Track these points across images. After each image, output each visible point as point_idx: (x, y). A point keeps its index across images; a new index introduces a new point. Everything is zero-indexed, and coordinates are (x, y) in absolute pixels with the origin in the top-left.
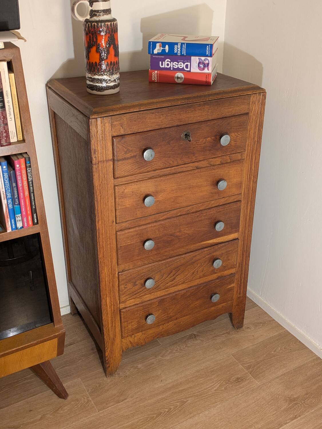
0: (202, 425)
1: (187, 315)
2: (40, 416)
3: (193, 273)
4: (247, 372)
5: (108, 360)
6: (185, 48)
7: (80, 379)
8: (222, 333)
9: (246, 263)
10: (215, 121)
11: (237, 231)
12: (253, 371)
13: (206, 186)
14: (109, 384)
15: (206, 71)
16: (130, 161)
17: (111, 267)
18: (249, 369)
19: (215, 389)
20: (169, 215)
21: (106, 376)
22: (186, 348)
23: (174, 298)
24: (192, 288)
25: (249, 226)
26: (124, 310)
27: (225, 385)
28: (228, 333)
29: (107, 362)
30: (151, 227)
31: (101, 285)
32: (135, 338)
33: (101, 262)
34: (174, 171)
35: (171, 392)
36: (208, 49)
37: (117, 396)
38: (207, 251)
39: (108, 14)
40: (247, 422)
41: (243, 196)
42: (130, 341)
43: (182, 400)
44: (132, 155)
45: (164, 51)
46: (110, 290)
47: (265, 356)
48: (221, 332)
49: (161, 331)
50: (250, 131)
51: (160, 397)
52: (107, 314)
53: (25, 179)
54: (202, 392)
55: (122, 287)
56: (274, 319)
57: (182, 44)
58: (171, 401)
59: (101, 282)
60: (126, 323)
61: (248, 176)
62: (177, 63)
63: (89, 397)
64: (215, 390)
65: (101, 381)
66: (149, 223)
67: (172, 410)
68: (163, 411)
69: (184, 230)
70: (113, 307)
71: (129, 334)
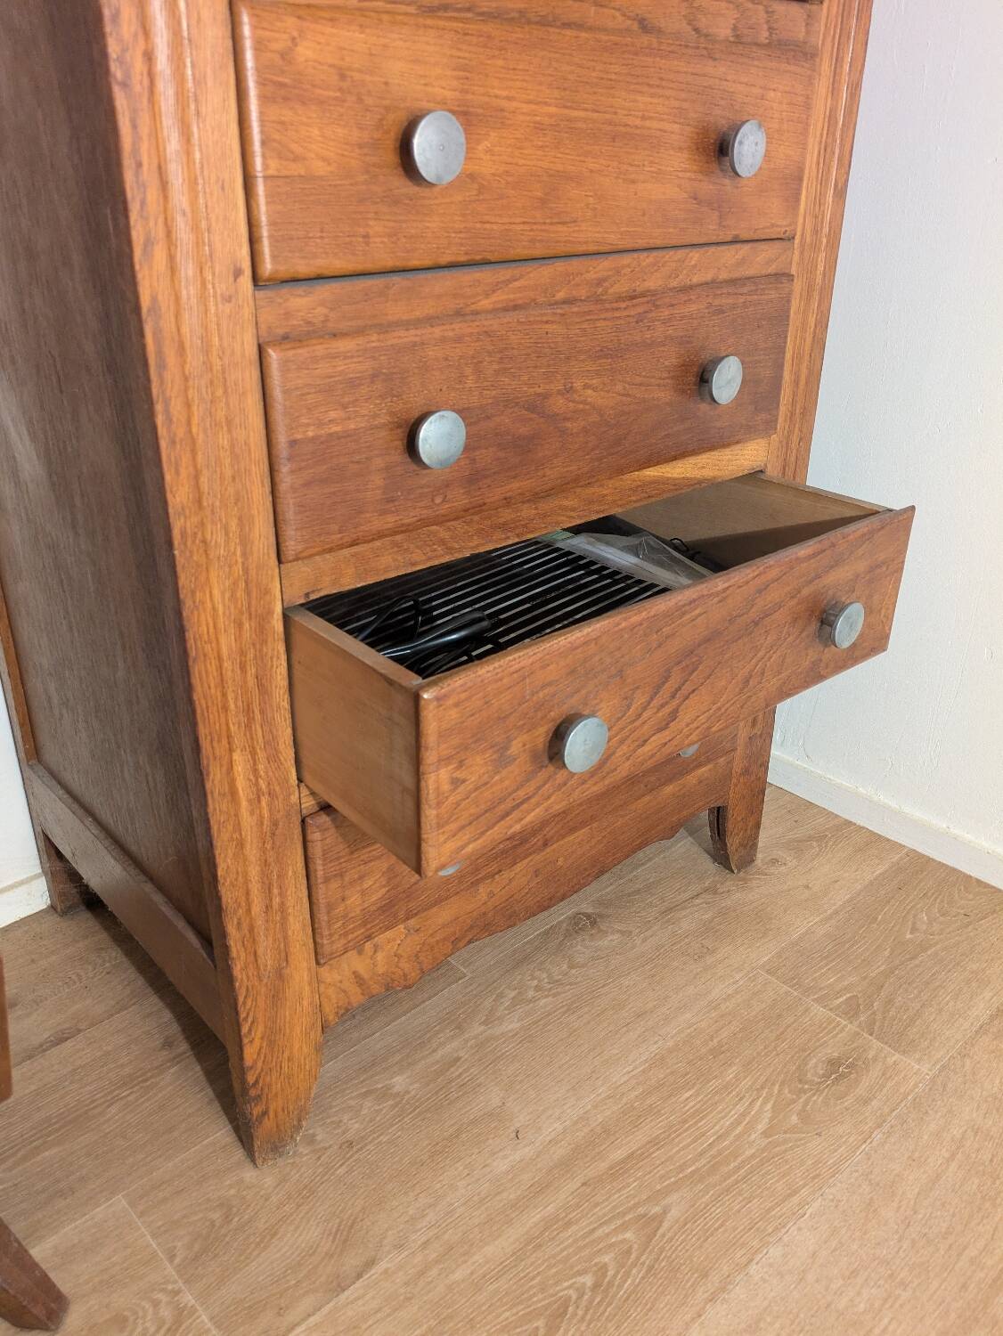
4: (852, 1027)
5: (257, 1082)
7: (120, 1202)
8: (688, 895)
11: (770, 427)
12: (875, 1020)
13: (678, 149)
14: (274, 1199)
17: (246, 570)
18: (857, 1015)
19: (761, 1127)
21: (253, 1161)
22: (573, 971)
26: (324, 818)
27: (794, 1101)
28: (713, 890)
29: (253, 1093)
30: (443, 340)
31: (196, 681)
32: (380, 956)
33: (183, 534)
35: (578, 1181)
37: (326, 1254)
41: (797, 254)
42: (354, 973)
43: (641, 1210)
46: (248, 710)
47: (887, 953)
48: (684, 892)
49: (483, 909)
51: (535, 1217)
52: (241, 844)
54: (714, 1151)
56: (846, 820)
58: (594, 1230)
59: (195, 660)
60: (334, 885)
63: (177, 1292)
64: (765, 1134)
65: (232, 1192)
66: (430, 320)
67: (610, 1273)
68: (571, 1292)
69: (586, 387)
70: (270, 805)
71: (350, 937)
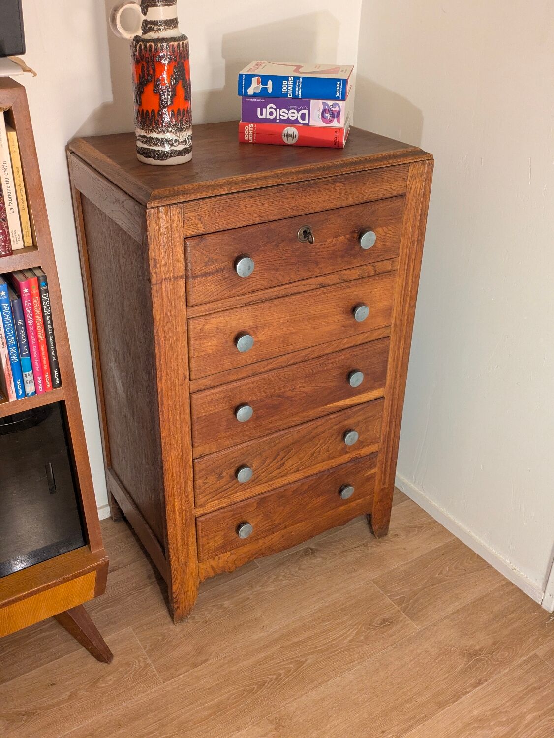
0: (332, 701)
1: (302, 521)
2: (68, 693)
3: (313, 454)
4: (398, 608)
5: (176, 597)
6: (300, 86)
7: (130, 629)
8: (354, 546)
9: (394, 435)
10: (353, 209)
11: (383, 385)
12: (408, 607)
13: (336, 315)
14: (178, 636)
15: (335, 124)
16: (213, 278)
17: (182, 450)
18: (401, 604)
19: (349, 639)
20: (276, 364)
21: (173, 622)
22: (299, 571)
23: (282, 496)
24: (311, 478)
25: (401, 376)
26: (203, 518)
27: (365, 631)
28: (366, 545)
29: (175, 600)
30: (247, 384)
31: (165, 481)
32: (220, 561)
33: (165, 443)
34: (283, 292)
35: (280, 646)
36: (340, 88)
37: (193, 655)
38: (334, 418)
39: (173, 28)
40: (404, 692)
41: (393, 329)
42: (211, 566)
43: (298, 659)
44: (218, 267)
45: (264, 90)
46: (180, 488)
47: (425, 581)
48: (354, 544)
49: (261, 548)
50: (406, 224)
51: (263, 655)
52: (175, 526)
53: (38, 312)
55: (199, 482)
56: (435, 520)
57: (295, 78)
58: (281, 662)
59: (165, 475)
60: (204, 539)
61: (401, 298)
62: (287, 111)
63: (146, 659)
64: (350, 641)
65: (166, 631)
66: (243, 378)
67: (282, 676)
68: (268, 679)
69: (300, 387)
70: (185, 514)
71: (210, 555)
